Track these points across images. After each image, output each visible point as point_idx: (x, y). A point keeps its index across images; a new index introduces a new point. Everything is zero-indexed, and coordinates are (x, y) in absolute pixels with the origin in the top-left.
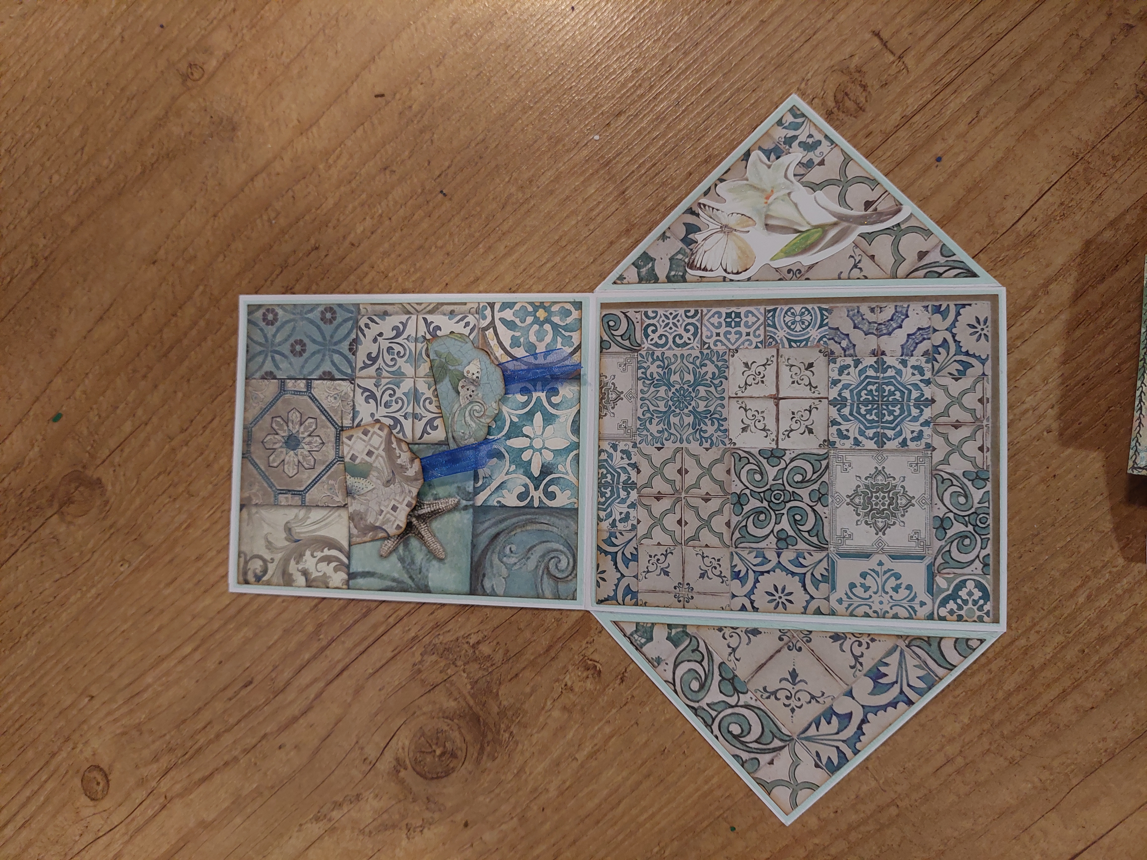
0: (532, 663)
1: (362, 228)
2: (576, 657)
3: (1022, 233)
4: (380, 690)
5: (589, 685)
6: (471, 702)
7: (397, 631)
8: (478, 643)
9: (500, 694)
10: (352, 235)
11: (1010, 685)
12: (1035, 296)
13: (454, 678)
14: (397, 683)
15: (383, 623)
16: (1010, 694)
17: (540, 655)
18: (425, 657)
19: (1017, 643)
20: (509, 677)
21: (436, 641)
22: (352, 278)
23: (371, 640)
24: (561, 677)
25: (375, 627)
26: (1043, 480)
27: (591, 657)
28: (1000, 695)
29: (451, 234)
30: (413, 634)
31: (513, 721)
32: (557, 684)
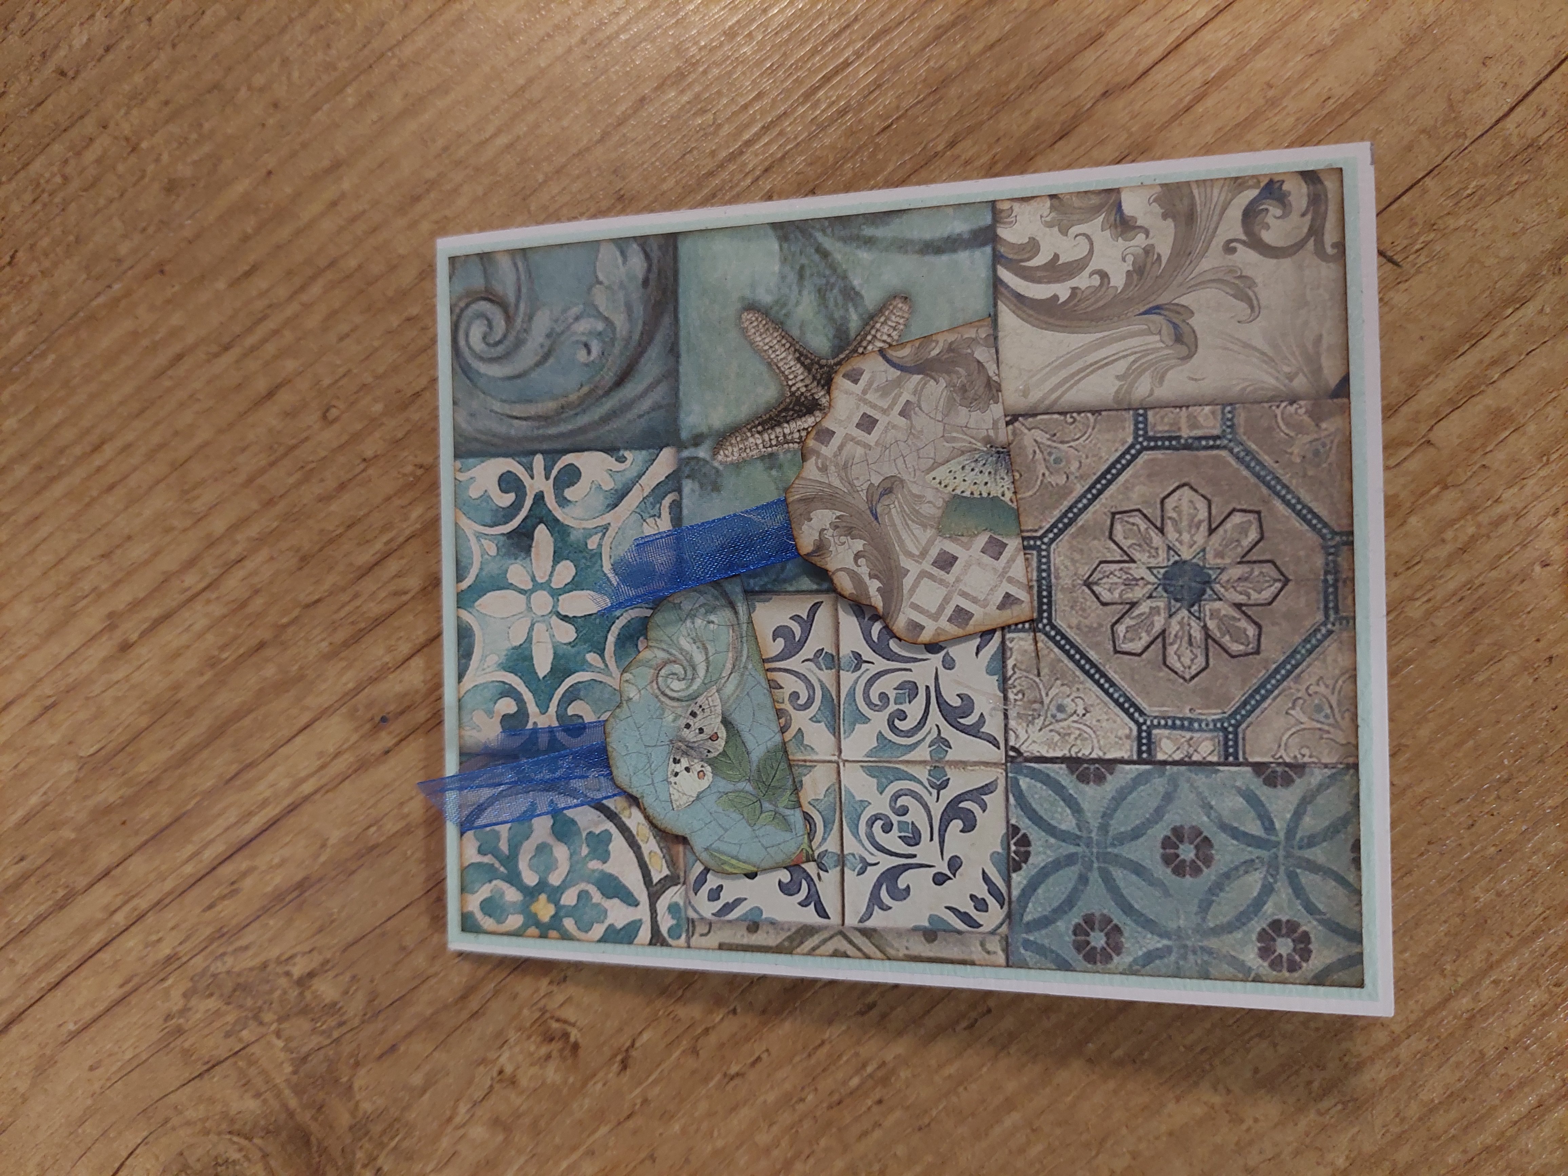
0: (429, 1024)
1: (85, 39)
2: (526, 1012)
3: (1514, 140)
4: (92, 1068)
5: (552, 1073)
6: (293, 1103)
7: (132, 942)
8: (311, 975)
9: (356, 1086)
10: (62, 53)
11: (1432, 1091)
12: (1533, 276)
13: (255, 1049)
14: (128, 1055)
15: (100, 923)
16: (1432, 1110)
17: (446, 1007)
18: (193, 1002)
19: (1454, 1005)
20: (377, 1052)
21: (219, 967)
22: (57, 148)
23: (74, 958)
24: (492, 1055)
25: (83, 931)
26: (1527, 667)
27: (558, 1014)
28: (1413, 1111)
29: (285, 62)
30: (168, 951)
31: (382, 1145)
32: (481, 1069)
